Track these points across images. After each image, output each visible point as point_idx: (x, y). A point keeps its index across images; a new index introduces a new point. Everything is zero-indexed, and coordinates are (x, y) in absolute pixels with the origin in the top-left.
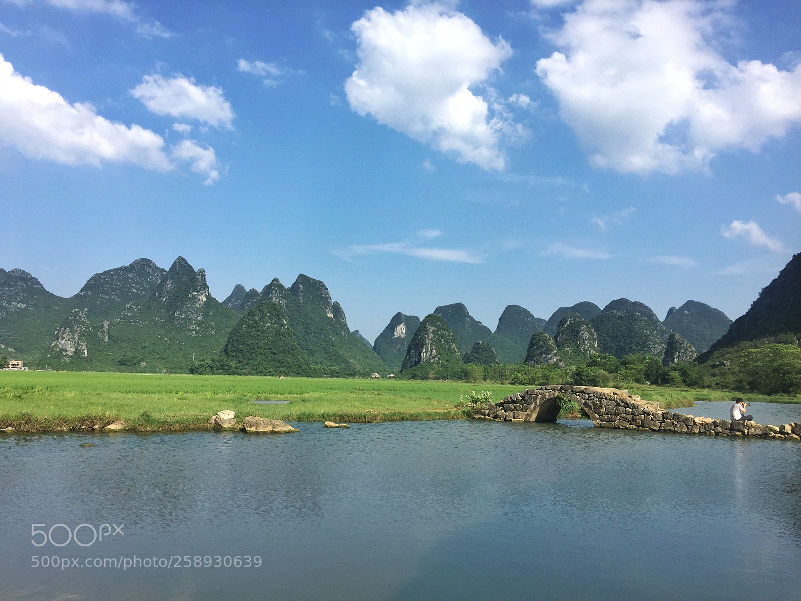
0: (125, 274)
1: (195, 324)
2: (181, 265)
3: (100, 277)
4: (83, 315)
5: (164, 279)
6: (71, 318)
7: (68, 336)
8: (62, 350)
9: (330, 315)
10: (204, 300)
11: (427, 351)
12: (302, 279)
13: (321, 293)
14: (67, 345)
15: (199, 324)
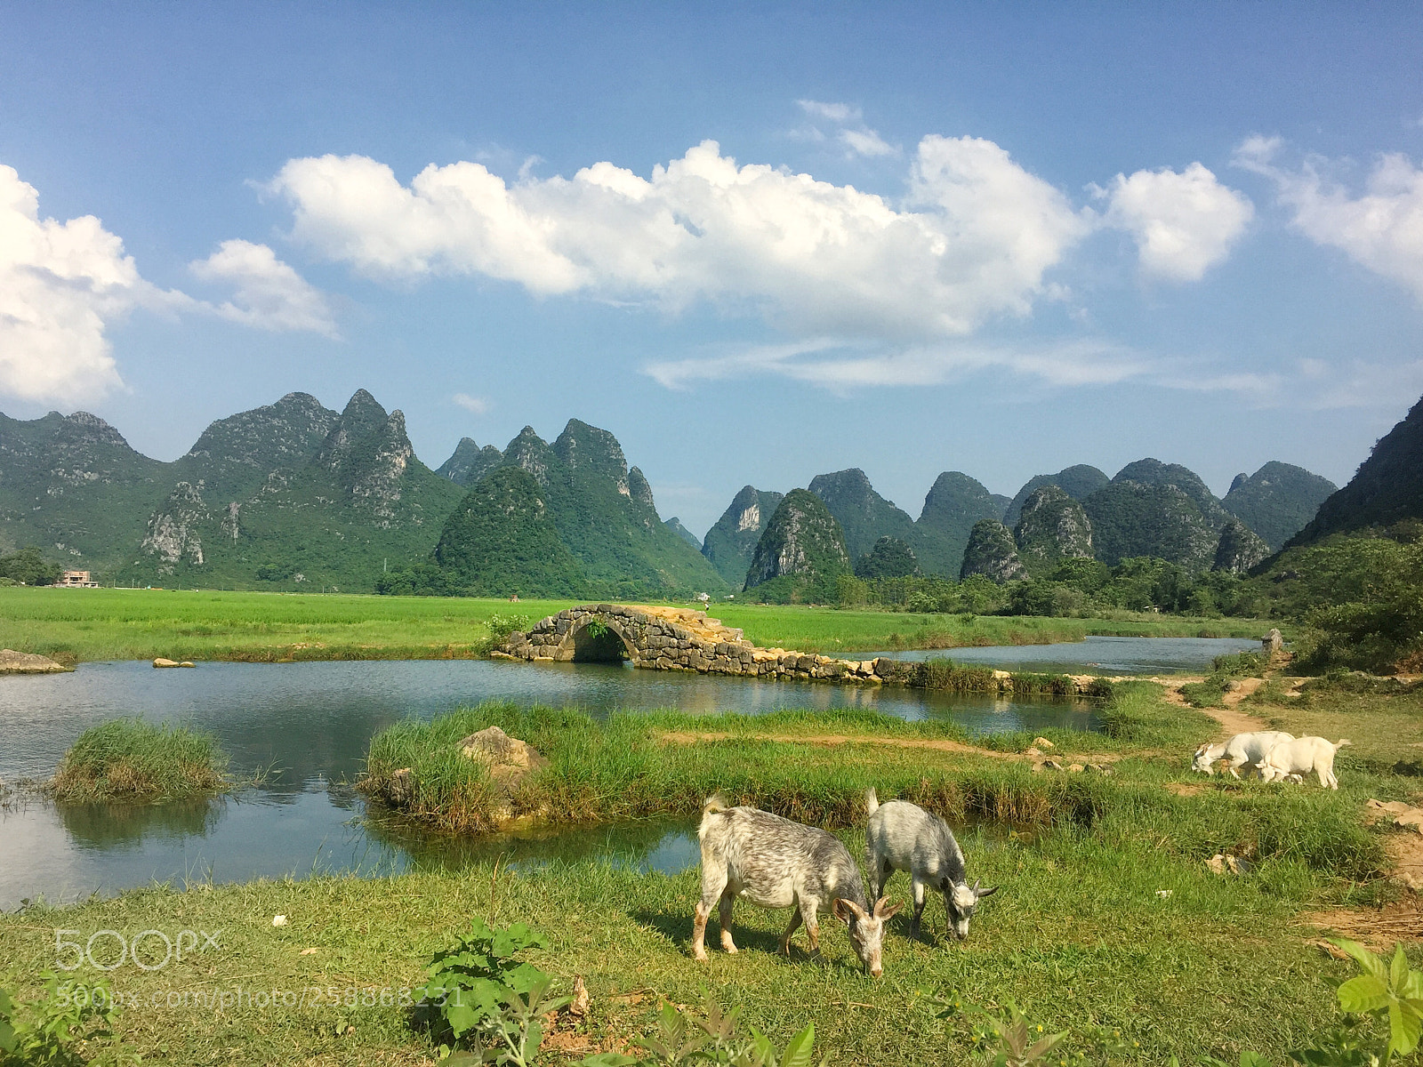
0: (267, 421)
1: (388, 507)
2: (363, 404)
3: (224, 426)
4: (195, 493)
5: (335, 430)
6: (174, 498)
7: (169, 529)
8: (159, 553)
9: (625, 491)
10: (403, 465)
11: (790, 555)
12: (576, 428)
13: (608, 453)
14: (168, 544)
15: (395, 507)
